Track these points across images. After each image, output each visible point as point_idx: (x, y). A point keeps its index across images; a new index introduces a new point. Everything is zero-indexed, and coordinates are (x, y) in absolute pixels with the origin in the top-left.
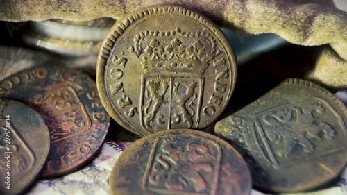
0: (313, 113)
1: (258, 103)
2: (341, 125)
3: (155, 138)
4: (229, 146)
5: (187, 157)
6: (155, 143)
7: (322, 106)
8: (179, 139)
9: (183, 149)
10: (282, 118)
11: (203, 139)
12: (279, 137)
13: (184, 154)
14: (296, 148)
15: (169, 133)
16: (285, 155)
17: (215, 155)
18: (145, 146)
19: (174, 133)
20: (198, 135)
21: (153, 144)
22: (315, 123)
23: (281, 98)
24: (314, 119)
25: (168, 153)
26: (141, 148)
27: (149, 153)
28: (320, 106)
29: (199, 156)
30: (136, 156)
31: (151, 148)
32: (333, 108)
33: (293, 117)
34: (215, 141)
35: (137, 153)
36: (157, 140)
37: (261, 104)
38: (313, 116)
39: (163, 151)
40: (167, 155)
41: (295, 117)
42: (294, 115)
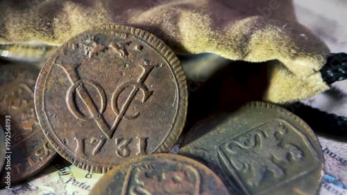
0: (276, 134)
1: (218, 132)
2: (307, 144)
3: (127, 167)
4: (208, 171)
5: (163, 187)
6: (128, 173)
7: (284, 127)
8: (154, 166)
9: (160, 179)
10: (245, 144)
11: (180, 165)
12: (247, 165)
13: (160, 183)
14: (266, 174)
15: (143, 160)
16: (257, 184)
17: (194, 183)
18: (117, 177)
19: (148, 160)
20: (175, 160)
21: (126, 174)
22: (280, 145)
23: (241, 124)
24: (279, 142)
25: (143, 184)
26: (113, 181)
27: (122, 185)
28: (282, 127)
29: (176, 185)
30: (108, 190)
31: (124, 180)
32: (296, 127)
33: (257, 142)
34: (193, 165)
35: (109, 186)
36: (130, 169)
37: (221, 132)
38: (277, 139)
39: (137, 181)
40: (141, 186)
41: (260, 143)
42: (258, 140)
